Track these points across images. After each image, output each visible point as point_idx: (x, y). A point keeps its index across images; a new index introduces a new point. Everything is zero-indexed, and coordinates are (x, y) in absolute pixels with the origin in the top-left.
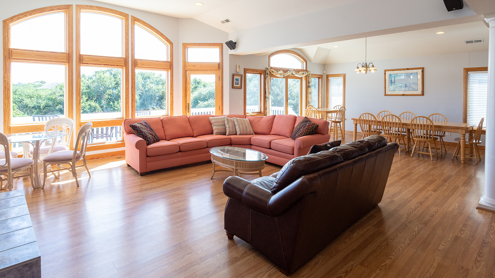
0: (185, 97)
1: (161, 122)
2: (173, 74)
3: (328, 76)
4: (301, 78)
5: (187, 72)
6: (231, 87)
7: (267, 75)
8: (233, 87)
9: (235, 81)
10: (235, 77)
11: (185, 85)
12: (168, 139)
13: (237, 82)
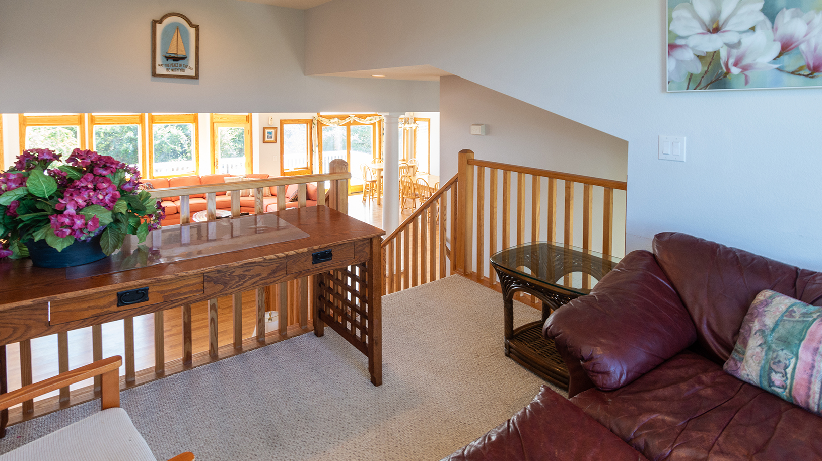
0: (213, 152)
1: (168, 183)
2: (198, 127)
3: (416, 119)
4: (374, 124)
5: (215, 124)
6: (262, 142)
7: (313, 125)
8: (264, 142)
9: (266, 135)
10: (267, 131)
11: (212, 139)
12: (174, 200)
13: (270, 136)
